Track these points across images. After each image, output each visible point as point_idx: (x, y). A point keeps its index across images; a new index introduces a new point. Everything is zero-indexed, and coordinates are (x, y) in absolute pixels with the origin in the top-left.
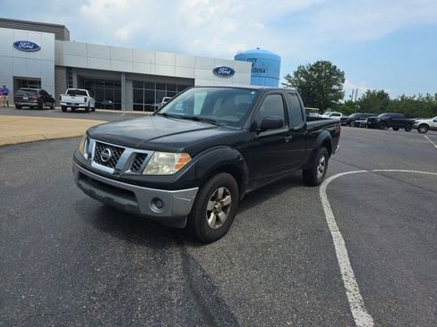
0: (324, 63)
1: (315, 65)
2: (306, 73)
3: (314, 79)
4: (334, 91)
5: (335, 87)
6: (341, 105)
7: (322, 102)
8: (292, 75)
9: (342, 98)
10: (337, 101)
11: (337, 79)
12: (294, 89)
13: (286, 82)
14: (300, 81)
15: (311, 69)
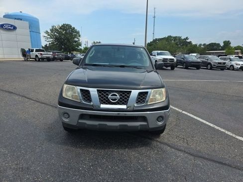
0: (67, 25)
1: (62, 26)
2: (57, 30)
3: (63, 34)
4: (76, 42)
5: (76, 39)
6: (81, 49)
7: (70, 48)
8: (49, 31)
9: (81, 46)
10: (78, 47)
11: (76, 35)
12: (52, 40)
13: (46, 35)
14: (55, 35)
15: (60, 28)
